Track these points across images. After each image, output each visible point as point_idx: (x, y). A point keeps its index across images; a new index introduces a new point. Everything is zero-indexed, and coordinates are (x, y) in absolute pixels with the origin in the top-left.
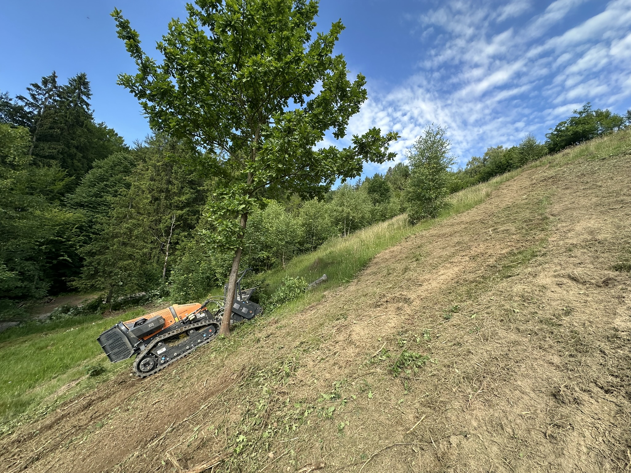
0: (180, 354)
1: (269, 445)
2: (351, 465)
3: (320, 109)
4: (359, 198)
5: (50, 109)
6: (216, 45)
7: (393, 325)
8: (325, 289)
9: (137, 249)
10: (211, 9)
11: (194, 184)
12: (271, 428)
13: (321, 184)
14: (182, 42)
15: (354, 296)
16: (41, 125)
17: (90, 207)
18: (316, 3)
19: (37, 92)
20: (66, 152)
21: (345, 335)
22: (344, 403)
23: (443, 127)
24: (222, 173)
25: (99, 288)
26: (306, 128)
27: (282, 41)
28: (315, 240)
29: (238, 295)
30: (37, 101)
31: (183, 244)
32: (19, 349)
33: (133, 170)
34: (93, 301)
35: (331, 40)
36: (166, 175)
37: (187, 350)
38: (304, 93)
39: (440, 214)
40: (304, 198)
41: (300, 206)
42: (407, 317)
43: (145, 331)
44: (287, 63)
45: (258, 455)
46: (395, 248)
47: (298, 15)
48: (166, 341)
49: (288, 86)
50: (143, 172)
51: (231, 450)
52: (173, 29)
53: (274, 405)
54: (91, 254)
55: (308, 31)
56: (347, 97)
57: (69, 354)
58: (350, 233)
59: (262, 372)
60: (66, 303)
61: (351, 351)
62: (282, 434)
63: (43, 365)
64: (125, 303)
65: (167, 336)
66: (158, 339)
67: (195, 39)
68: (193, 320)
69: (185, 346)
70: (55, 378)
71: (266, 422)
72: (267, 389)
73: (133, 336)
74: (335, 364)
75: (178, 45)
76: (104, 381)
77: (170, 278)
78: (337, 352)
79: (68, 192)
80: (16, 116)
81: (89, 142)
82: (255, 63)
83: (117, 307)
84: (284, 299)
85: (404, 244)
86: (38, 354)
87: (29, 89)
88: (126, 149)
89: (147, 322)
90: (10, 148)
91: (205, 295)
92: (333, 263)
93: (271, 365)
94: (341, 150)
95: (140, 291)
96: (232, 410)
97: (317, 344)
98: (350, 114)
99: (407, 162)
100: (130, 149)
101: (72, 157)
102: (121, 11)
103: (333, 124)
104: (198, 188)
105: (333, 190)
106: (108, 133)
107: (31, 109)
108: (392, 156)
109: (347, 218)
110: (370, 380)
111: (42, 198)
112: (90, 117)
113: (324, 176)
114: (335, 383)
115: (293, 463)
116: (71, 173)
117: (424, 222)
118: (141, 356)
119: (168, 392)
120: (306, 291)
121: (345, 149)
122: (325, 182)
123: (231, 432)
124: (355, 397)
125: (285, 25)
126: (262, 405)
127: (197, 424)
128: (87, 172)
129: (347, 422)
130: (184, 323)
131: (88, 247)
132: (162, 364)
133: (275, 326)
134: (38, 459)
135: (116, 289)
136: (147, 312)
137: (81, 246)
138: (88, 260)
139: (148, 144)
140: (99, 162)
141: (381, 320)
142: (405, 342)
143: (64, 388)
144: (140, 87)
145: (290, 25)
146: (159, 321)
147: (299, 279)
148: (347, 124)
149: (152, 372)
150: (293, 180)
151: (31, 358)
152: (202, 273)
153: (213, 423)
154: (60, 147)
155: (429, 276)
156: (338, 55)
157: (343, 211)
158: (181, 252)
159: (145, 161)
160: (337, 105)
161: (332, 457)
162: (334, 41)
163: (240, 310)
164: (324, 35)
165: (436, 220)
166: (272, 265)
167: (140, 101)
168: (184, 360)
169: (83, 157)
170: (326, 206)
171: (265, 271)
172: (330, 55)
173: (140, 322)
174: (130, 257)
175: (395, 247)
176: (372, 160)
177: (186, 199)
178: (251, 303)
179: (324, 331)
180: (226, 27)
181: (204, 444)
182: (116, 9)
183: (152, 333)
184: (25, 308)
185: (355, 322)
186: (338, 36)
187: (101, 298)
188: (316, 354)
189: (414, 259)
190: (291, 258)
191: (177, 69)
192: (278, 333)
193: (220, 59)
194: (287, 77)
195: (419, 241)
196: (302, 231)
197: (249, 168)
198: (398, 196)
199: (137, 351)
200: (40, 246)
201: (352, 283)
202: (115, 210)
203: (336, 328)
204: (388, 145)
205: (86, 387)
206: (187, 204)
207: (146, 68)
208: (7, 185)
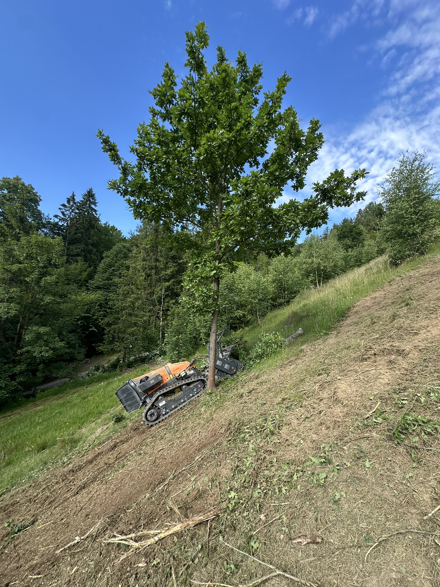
0: (177, 407)
1: (260, 506)
2: (353, 546)
3: (275, 166)
4: (328, 247)
5: (73, 220)
6: (176, 135)
7: (386, 381)
8: (303, 343)
9: (139, 318)
10: (168, 106)
11: (176, 259)
12: (260, 488)
13: (286, 239)
14: (149, 141)
15: (335, 349)
16: (70, 233)
17: (105, 289)
18: (260, 66)
19: (65, 210)
20: (86, 250)
21: (329, 392)
22: (336, 470)
23: (421, 152)
24: (194, 245)
25: (117, 351)
26: (263, 188)
27: (231, 112)
28: (287, 294)
29: (220, 353)
30: (66, 216)
31: (172, 310)
32: (71, 398)
33: (130, 255)
34: (114, 361)
35: (278, 95)
36: (154, 255)
37: (182, 403)
38: (258, 155)
39: (431, 250)
40: (270, 256)
41: (268, 264)
42: (403, 371)
43: (148, 387)
44: (238, 131)
45: (250, 516)
46: (377, 294)
47: (244, 84)
48: (165, 395)
49: (242, 153)
50: (137, 255)
51: (224, 505)
52: (141, 133)
53: (261, 464)
54: (109, 325)
55: (255, 96)
56: (302, 147)
57: (102, 403)
58: (323, 283)
59: (247, 428)
60: (96, 364)
61: (338, 410)
62: (271, 496)
63: (86, 411)
64: (135, 362)
65: (165, 391)
66: (158, 394)
67: (158, 134)
68: (184, 376)
69: (180, 399)
70: (93, 422)
71: (255, 481)
72: (253, 446)
73: (140, 391)
74: (321, 424)
75: (146, 145)
76: (124, 427)
77: (165, 340)
78: (323, 411)
79: (90, 279)
80: (55, 230)
81: (99, 239)
82: (209, 139)
83: (130, 365)
84: (262, 355)
85: (387, 288)
86: (83, 402)
87: (60, 209)
88: (124, 240)
89: (149, 379)
90: (52, 253)
91: (194, 353)
92: (308, 316)
93: (255, 421)
94: (302, 201)
95: (145, 352)
96: (222, 465)
97: (300, 401)
98: (308, 164)
99: (379, 200)
100: (127, 238)
101: (90, 252)
102: (102, 130)
103: (291, 177)
104: (179, 262)
105: (300, 243)
106: (111, 230)
107: (63, 223)
108: (361, 196)
109: (318, 269)
110: (365, 445)
111: (74, 286)
112: (98, 220)
113: (288, 230)
114: (323, 445)
115: (287, 531)
116: (91, 264)
117: (410, 261)
118: (148, 407)
119: (170, 441)
120: (283, 346)
121: (306, 200)
122: (290, 236)
123: (223, 486)
124: (349, 464)
125: (232, 97)
126: (249, 462)
127: (193, 474)
128: (100, 262)
129: (343, 493)
130: (177, 379)
131: (106, 320)
132: (164, 415)
133: (256, 381)
134: (84, 488)
135: (128, 351)
136: (151, 368)
137: (102, 319)
138: (108, 330)
139: (139, 232)
140: (107, 253)
141: (370, 376)
142: (404, 402)
143: (99, 430)
144: (124, 187)
145: (237, 95)
146: (158, 379)
147: (275, 334)
148: (305, 174)
149: (157, 422)
150: (257, 240)
151: (79, 405)
152: (190, 334)
153: (207, 475)
154: (82, 246)
155: (426, 322)
156: (287, 108)
157: (313, 262)
158: (172, 317)
159: (137, 246)
160: (292, 157)
161: (330, 532)
162: (281, 95)
163: (223, 366)
164: (271, 93)
165: (427, 256)
166: (248, 322)
167: (125, 199)
168: (180, 412)
169: (96, 251)
170: (295, 260)
171: (243, 328)
172: (279, 110)
173: (144, 379)
174: (135, 324)
175: (377, 292)
176: (338, 205)
177: (171, 272)
178: (232, 360)
179: (306, 387)
180: (181, 115)
181: (200, 495)
182: (99, 130)
183: (154, 388)
184: (73, 368)
185: (339, 378)
186: (285, 89)
187: (119, 359)
188: (299, 411)
189: (404, 304)
190: (266, 314)
191: (147, 164)
192: (260, 389)
193: (180, 146)
194: (240, 145)
195: (406, 284)
196: (273, 287)
197: (216, 236)
198: (374, 238)
199: (144, 403)
200: (77, 321)
201: (331, 335)
202: (121, 289)
203: (318, 384)
204: (355, 184)
205: (113, 431)
206: (172, 276)
207: (125, 171)
208: (53, 280)
